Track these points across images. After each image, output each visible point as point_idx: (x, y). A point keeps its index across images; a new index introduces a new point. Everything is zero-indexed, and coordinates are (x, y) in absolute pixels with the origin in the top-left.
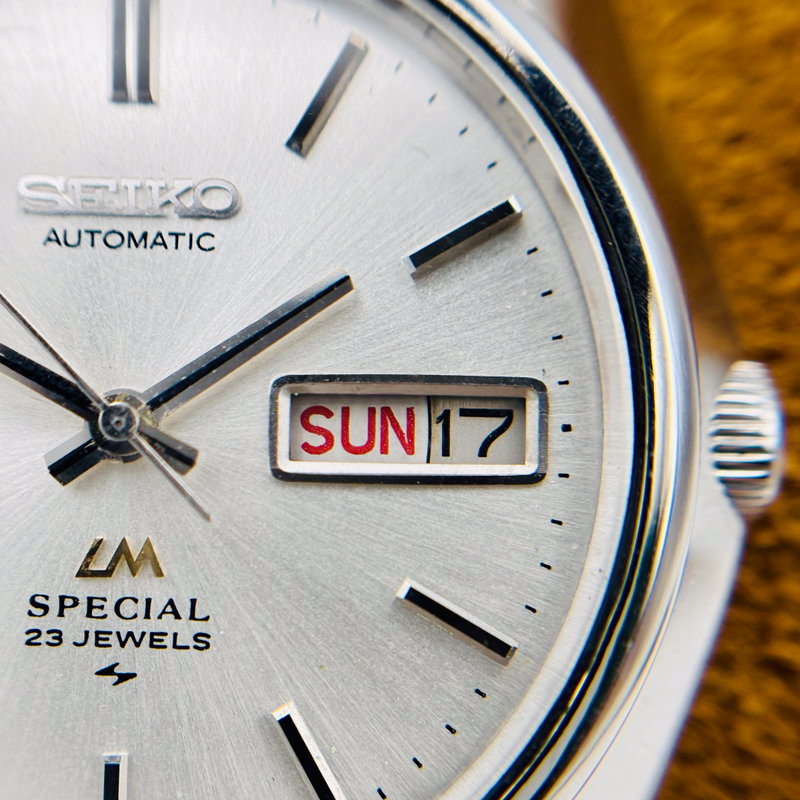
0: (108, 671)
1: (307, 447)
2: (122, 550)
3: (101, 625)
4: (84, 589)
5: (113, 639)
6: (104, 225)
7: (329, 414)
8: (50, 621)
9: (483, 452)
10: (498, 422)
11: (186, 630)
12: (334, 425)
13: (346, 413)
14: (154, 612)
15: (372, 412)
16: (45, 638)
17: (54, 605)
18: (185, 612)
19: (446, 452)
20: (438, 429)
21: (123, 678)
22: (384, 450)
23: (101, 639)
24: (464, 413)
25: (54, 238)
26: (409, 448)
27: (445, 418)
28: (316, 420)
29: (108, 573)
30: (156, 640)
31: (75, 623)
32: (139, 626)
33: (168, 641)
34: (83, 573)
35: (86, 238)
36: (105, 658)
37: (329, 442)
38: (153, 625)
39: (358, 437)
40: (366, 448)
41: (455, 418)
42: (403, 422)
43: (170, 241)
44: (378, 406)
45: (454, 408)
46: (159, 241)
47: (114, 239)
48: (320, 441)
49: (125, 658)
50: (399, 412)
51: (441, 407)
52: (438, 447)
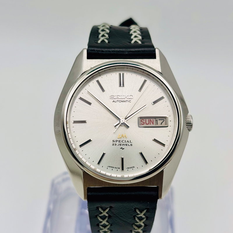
0: (121, 148)
1: (142, 124)
2: (122, 135)
3: (120, 143)
4: (118, 140)
5: (122, 145)
6: (119, 100)
7: (144, 120)
8: (115, 143)
9: (161, 124)
10: (163, 121)
11: (130, 144)
12: (145, 121)
13: (146, 120)
14: (126, 142)
15: (149, 120)
16: (114, 145)
17: (115, 141)
18: (129, 142)
19: (157, 124)
20: (156, 122)
21: (123, 149)
22: (150, 124)
23: (120, 145)
24: (159, 120)
25: (113, 101)
26: (153, 124)
27: (157, 120)
28: (143, 121)
30: (126, 145)
31: (118, 143)
32: (124, 143)
33: (128, 145)
35: (117, 101)
37: (144, 124)
39: (147, 123)
40: (148, 124)
42: (152, 121)
43: (126, 101)
44: (149, 119)
45: (158, 119)
46: (125, 101)
47: (120, 101)
48: (143, 123)
49: (123, 147)
50: (152, 120)
51: (156, 119)
52: (156, 124)
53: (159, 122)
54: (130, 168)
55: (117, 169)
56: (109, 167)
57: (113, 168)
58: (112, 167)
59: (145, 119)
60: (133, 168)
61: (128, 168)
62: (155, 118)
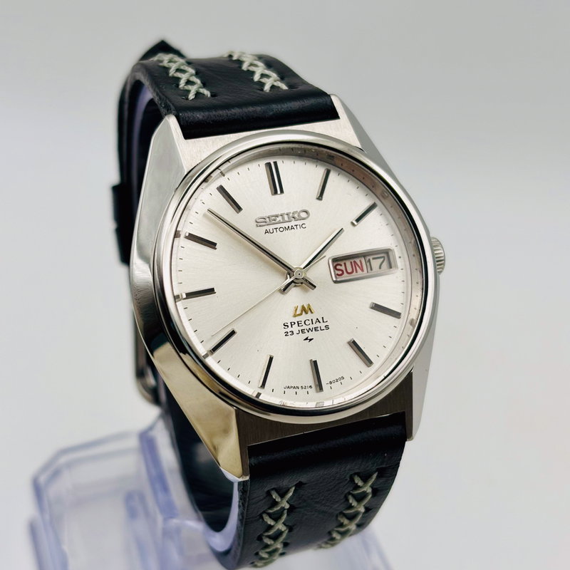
0: (307, 339)
2: (303, 307)
3: (302, 328)
4: (295, 320)
5: (306, 331)
6: (278, 226)
7: (341, 265)
8: (289, 329)
9: (380, 268)
10: (382, 259)
11: (323, 325)
12: (343, 268)
13: (345, 264)
14: (314, 322)
16: (289, 333)
17: (289, 325)
18: (321, 321)
19: (371, 269)
20: (368, 264)
21: (310, 340)
22: (357, 272)
23: (303, 331)
24: (374, 259)
25: (266, 232)
26: (362, 270)
27: (369, 261)
28: (339, 267)
29: (301, 314)
30: (316, 329)
31: (296, 329)
32: (311, 326)
33: (319, 329)
34: (295, 316)
35: (275, 230)
36: (305, 336)
37: (343, 273)
38: (314, 326)
39: (350, 270)
40: (352, 272)
41: (371, 260)
42: (359, 264)
43: (295, 227)
44: (352, 261)
45: (371, 258)
46: (292, 228)
47: (281, 229)
48: (341, 272)
49: (310, 335)
50: (358, 261)
51: (368, 258)
52: (369, 269)
53: (375, 264)
54: (334, 382)
55: (307, 390)
56: (288, 387)
57: (297, 390)
58: (294, 387)
59: (342, 263)
60: (342, 381)
61: (331, 383)
62: (364, 255)
